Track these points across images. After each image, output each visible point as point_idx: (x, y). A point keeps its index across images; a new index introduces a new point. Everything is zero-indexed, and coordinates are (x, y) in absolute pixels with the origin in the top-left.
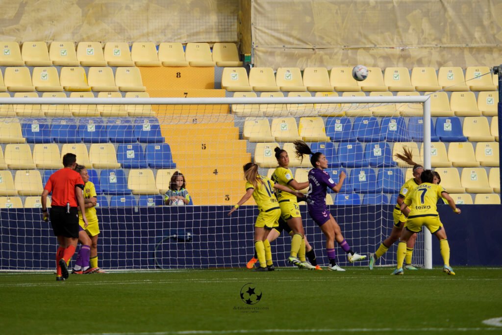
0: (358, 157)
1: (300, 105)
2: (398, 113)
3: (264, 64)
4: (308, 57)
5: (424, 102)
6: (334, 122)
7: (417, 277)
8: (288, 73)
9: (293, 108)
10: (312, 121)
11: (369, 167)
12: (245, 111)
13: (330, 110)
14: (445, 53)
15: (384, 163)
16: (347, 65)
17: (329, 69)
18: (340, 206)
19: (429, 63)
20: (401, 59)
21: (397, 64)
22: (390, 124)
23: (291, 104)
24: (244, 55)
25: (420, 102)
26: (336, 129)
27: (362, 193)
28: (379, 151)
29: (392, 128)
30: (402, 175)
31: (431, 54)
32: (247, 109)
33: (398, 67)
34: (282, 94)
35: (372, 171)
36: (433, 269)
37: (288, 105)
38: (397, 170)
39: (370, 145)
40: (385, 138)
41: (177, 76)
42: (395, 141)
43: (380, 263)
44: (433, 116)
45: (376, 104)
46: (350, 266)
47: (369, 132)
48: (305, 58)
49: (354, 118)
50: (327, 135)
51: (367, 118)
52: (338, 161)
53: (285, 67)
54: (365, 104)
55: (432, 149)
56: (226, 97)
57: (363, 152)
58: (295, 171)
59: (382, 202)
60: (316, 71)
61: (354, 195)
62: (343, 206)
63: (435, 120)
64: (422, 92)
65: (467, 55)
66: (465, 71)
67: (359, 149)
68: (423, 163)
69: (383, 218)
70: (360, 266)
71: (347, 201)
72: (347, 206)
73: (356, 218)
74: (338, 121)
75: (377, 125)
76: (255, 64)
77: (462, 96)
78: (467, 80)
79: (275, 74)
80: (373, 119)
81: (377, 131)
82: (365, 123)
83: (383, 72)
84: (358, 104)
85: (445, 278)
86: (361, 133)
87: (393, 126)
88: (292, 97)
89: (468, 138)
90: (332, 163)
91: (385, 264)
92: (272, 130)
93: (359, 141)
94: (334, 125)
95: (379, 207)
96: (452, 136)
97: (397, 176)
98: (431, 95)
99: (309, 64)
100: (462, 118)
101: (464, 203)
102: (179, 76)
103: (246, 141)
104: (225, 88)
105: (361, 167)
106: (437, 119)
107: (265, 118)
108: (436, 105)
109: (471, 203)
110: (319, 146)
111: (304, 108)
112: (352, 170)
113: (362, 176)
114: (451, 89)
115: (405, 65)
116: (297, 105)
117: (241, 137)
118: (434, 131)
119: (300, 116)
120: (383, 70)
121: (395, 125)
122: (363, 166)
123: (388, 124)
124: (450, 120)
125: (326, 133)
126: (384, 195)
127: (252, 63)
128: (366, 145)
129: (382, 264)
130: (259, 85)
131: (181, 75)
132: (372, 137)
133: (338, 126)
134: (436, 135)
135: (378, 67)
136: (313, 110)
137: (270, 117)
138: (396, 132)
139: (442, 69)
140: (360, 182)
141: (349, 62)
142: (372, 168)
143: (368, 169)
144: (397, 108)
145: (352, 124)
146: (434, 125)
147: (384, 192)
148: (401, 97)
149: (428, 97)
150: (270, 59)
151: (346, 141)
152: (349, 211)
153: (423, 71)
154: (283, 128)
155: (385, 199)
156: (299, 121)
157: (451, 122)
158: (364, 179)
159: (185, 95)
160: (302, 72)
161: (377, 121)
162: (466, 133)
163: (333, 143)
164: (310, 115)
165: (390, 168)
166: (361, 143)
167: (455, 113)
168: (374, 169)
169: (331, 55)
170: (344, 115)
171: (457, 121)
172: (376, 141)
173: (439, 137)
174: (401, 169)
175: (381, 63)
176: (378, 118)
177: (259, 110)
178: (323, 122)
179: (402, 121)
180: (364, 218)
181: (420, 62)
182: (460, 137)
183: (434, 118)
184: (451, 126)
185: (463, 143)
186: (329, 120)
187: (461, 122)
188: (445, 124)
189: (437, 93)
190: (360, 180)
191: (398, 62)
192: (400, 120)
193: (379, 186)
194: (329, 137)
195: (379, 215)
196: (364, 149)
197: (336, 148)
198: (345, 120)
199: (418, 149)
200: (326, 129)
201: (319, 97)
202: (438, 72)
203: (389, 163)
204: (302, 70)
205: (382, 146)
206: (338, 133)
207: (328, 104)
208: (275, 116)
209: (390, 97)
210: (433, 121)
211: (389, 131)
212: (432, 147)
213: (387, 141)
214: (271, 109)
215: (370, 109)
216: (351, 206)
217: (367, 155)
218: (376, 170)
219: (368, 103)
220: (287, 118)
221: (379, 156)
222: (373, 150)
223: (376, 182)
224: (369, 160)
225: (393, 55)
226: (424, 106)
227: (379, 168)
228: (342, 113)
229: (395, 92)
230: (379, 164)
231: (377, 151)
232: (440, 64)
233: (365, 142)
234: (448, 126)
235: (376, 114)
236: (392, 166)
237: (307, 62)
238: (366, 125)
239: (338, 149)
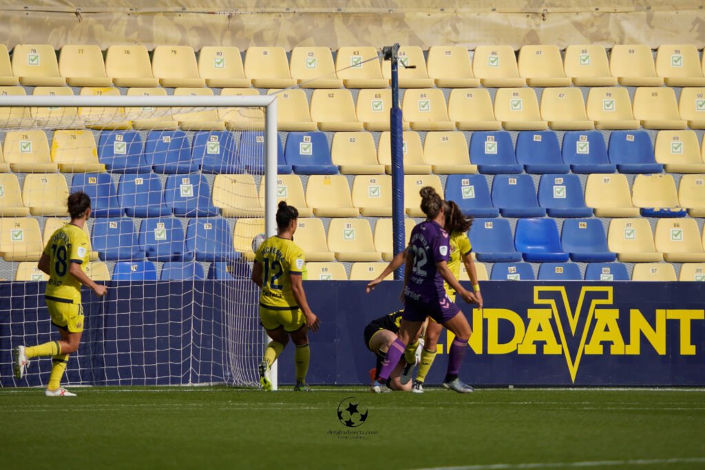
0: (154, 198)
1: (54, 109)
2: (222, 126)
4: (68, 26)
5: (266, 107)
6: (113, 138)
7: (252, 404)
8: (32, 53)
9: (42, 114)
10: (74, 137)
11: (173, 216)
13: (106, 118)
14: (301, 22)
15: (197, 208)
16: (136, 42)
17: (104, 49)
18: (121, 283)
19: (276, 40)
20: (228, 33)
21: (221, 41)
22: (208, 142)
23: (38, 106)
25: (259, 107)
26: (116, 151)
27: (161, 260)
28: (189, 188)
29: (211, 150)
30: (228, 230)
31: (278, 24)
33: (222, 45)
34: (22, 89)
35: (178, 224)
36: (278, 391)
37: (34, 109)
38: (220, 221)
39: (173, 179)
40: (200, 166)
42: (217, 172)
43: (190, 380)
44: (281, 130)
45: (184, 108)
46: (139, 386)
47: (174, 156)
48: (62, 29)
49: (146, 132)
50: (100, 162)
51: (168, 132)
52: (120, 207)
53: (27, 43)
54: (167, 108)
55: (280, 186)
57: (163, 190)
58: (45, 223)
59: (194, 275)
60: (81, 51)
61: (146, 263)
62: (128, 283)
63: (284, 136)
64: (264, 88)
65: (339, 26)
66: (335, 55)
67: (156, 184)
68: (264, 210)
69: (194, 303)
70: (157, 385)
71: (134, 275)
72: (134, 283)
73: (150, 304)
74: (119, 138)
75: (186, 144)
77: (331, 96)
78: (338, 69)
79: (11, 55)
80: (178, 134)
81: (186, 156)
82: (165, 141)
83: (197, 54)
84: (153, 109)
85: (300, 406)
86: (160, 158)
87: (213, 147)
88: (40, 96)
89: (340, 168)
90: (109, 209)
91: (197, 382)
92: (5, 151)
93: (155, 171)
94: (113, 143)
95: (188, 285)
96: (312, 165)
97: (219, 232)
98: (278, 95)
99: (70, 38)
100: (331, 133)
101: (332, 279)
105: (158, 216)
106: (288, 136)
108: (285, 111)
109: (343, 277)
110: (87, 180)
111: (60, 115)
112: (142, 221)
113: (160, 232)
114: (312, 84)
115: (235, 42)
116: (48, 109)
118: (282, 156)
119: (54, 127)
120: (197, 51)
121: (216, 145)
122: (162, 215)
123: (205, 143)
124: (310, 137)
125: (99, 157)
126: (196, 263)
128: (168, 178)
129: (193, 382)
132: (178, 165)
133: (119, 146)
134: (286, 163)
135: (189, 45)
136: (77, 118)
137: (3, 129)
138: (219, 156)
139: (297, 50)
140: (156, 242)
141: (139, 37)
142: (176, 218)
143: (171, 220)
144: (220, 117)
145: (144, 142)
146: (283, 145)
147: (196, 259)
148: (227, 96)
149: (272, 98)
150: (3, 29)
151: (134, 172)
152: (137, 292)
153: (265, 53)
154: (25, 148)
155: (199, 270)
156: (53, 136)
157: (312, 141)
158: (163, 237)
160: (58, 53)
161: (186, 138)
162: (337, 160)
163: (111, 175)
164: (72, 126)
165: (208, 218)
166: (158, 174)
167: (319, 125)
168: (181, 219)
169: (107, 25)
170: (130, 126)
171: (321, 139)
172: (183, 171)
173: (293, 166)
174: (227, 220)
175: (194, 39)
178: (94, 139)
179: (230, 139)
180: (163, 303)
181: (259, 39)
182: (326, 167)
183: (282, 133)
184: (311, 147)
185: (331, 176)
186: (105, 134)
187: (329, 142)
188: (301, 143)
189: (288, 91)
190: (157, 238)
191: (222, 37)
192: (225, 136)
193: (189, 248)
194: (104, 165)
195: (188, 299)
196: (163, 185)
197: (116, 183)
198: (131, 136)
199: (255, 186)
200: (99, 150)
201: (87, 96)
202: (289, 55)
203: (207, 210)
204: (58, 49)
205: (194, 181)
206: (120, 158)
207: (102, 109)
208: (11, 127)
209: (209, 97)
210: (282, 139)
211: (206, 154)
212: (279, 182)
213: (203, 172)
214: (3, 115)
215: (175, 117)
216: (141, 283)
217: (168, 196)
218: (184, 222)
219: (171, 107)
220: (31, 131)
221: (189, 198)
222: (178, 186)
223: (184, 240)
224: (173, 204)
225: (214, 26)
226: (266, 113)
227: (189, 219)
228: (127, 123)
229: (218, 88)
230: (188, 211)
231: (186, 189)
232: (294, 42)
233: (166, 173)
234: (306, 148)
235: (185, 126)
236: (211, 215)
237: (67, 35)
238: (167, 144)
239: (119, 184)
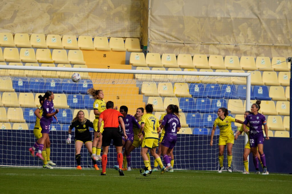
0: (208, 107)
1: (175, 76)
2: (231, 83)
3: (155, 51)
4: (181, 48)
5: (247, 77)
6: (194, 86)
8: (168, 57)
9: (171, 77)
10: (181, 85)
11: (214, 113)
12: (143, 78)
13: (193, 79)
14: (260, 48)
16: (203, 54)
17: (192, 56)
18: (196, 135)
19: (251, 54)
20: (235, 51)
21: (232, 54)
22: (227, 88)
23: (170, 75)
24: (143, 45)
25: (245, 77)
26: (195, 90)
27: (209, 128)
28: (220, 104)
29: (228, 91)
31: (252, 49)
32: (144, 77)
33: (232, 55)
34: (164, 69)
35: (215, 116)
37: (168, 75)
39: (214, 100)
40: (224, 96)
41: (104, 56)
42: (229, 98)
44: (252, 85)
45: (219, 76)
46: (201, 170)
47: (215, 93)
48: (179, 48)
49: (206, 84)
50: (190, 94)
51: (213, 84)
52: (196, 109)
53: (166, 53)
54: (213, 76)
56: (132, 69)
57: (211, 104)
60: (185, 56)
61: (204, 129)
62: (198, 135)
63: (253, 87)
64: (246, 70)
65: (273, 50)
66: (271, 60)
67: (208, 102)
70: (207, 170)
71: (200, 133)
72: (200, 135)
74: (197, 86)
75: (219, 89)
76: (149, 51)
77: (269, 74)
78: (272, 65)
79: (161, 57)
80: (217, 85)
81: (219, 92)
82: (212, 87)
83: (224, 58)
84: (208, 76)
86: (210, 93)
87: (228, 90)
88: (170, 71)
89: (272, 98)
90: (192, 110)
92: (158, 89)
93: (208, 98)
94: (194, 88)
96: (262, 97)
98: (251, 73)
99: (181, 52)
100: (269, 87)
102: (105, 56)
103: (142, 95)
104: (132, 64)
105: (209, 113)
106: (254, 87)
107: (154, 82)
108: (253, 79)
109: (272, 136)
110: (185, 100)
111: (177, 78)
112: (203, 115)
113: (209, 118)
114: (263, 69)
115: (237, 55)
116: (173, 75)
117: (140, 93)
118: (252, 93)
119: (175, 82)
121: (229, 89)
122: (210, 112)
123: (226, 88)
124: (262, 88)
125: (189, 92)
127: (148, 50)
128: (212, 100)
130: (151, 63)
131: (106, 56)
132: (216, 95)
133: (196, 89)
134: (253, 96)
135: (221, 55)
136: (182, 79)
137: (157, 82)
138: (230, 93)
139: (258, 58)
140: (208, 122)
141: (204, 52)
144: (231, 80)
145: (205, 88)
146: (253, 90)
148: (233, 73)
149: (249, 74)
150: (159, 48)
151: (201, 97)
152: (201, 138)
153: (247, 59)
154: (165, 88)
156: (174, 85)
157: (262, 89)
158: (211, 120)
159: (108, 67)
160: (177, 57)
161: (219, 87)
162: (271, 96)
163: (193, 98)
164: (181, 82)
166: (209, 99)
167: (265, 83)
169: (194, 48)
170: (200, 82)
171: (266, 88)
172: (218, 98)
173: (255, 97)
174: (232, 115)
175: (223, 53)
176: (220, 85)
177: (151, 78)
178: (188, 86)
179: (234, 87)
181: (245, 53)
182: (267, 98)
183: (253, 86)
184: (262, 91)
185: (269, 101)
186: (192, 85)
187: (268, 89)
188: (259, 90)
189: (255, 72)
190: (208, 120)
191: (233, 53)
192: (233, 86)
194: (191, 95)
196: (211, 102)
197: (195, 101)
198: (201, 85)
199: (243, 104)
200: (189, 90)
201: (186, 71)
202: (255, 59)
204: (177, 55)
205: (221, 101)
206: (196, 93)
207: (191, 76)
208: (160, 82)
209: (227, 73)
210: (252, 88)
211: (226, 92)
212: (251, 103)
213: (225, 98)
214: (158, 77)
215: (216, 79)
216: (202, 135)
217: (212, 106)
219: (214, 76)
220: (167, 83)
221: (220, 107)
222: (216, 103)
224: (214, 109)
225: (230, 49)
226: (247, 79)
228: (199, 81)
229: (230, 70)
232: (257, 55)
233: (212, 98)
234: (260, 91)
235: (219, 83)
237: (180, 51)
238: (213, 88)
239: (196, 102)
